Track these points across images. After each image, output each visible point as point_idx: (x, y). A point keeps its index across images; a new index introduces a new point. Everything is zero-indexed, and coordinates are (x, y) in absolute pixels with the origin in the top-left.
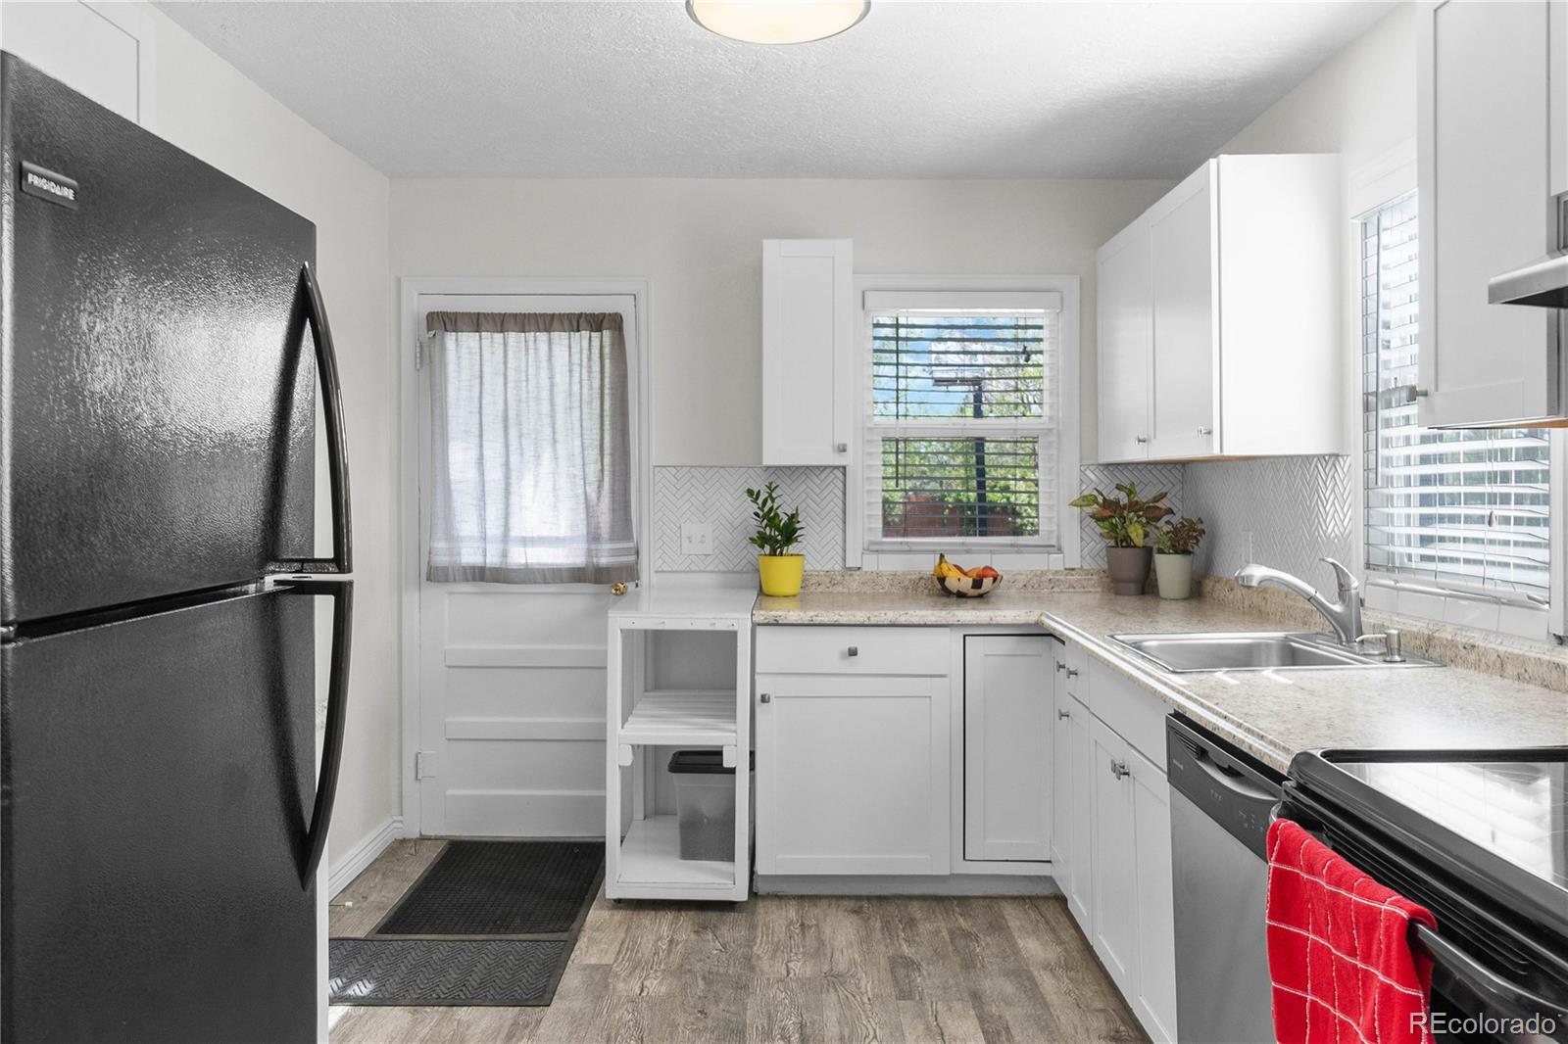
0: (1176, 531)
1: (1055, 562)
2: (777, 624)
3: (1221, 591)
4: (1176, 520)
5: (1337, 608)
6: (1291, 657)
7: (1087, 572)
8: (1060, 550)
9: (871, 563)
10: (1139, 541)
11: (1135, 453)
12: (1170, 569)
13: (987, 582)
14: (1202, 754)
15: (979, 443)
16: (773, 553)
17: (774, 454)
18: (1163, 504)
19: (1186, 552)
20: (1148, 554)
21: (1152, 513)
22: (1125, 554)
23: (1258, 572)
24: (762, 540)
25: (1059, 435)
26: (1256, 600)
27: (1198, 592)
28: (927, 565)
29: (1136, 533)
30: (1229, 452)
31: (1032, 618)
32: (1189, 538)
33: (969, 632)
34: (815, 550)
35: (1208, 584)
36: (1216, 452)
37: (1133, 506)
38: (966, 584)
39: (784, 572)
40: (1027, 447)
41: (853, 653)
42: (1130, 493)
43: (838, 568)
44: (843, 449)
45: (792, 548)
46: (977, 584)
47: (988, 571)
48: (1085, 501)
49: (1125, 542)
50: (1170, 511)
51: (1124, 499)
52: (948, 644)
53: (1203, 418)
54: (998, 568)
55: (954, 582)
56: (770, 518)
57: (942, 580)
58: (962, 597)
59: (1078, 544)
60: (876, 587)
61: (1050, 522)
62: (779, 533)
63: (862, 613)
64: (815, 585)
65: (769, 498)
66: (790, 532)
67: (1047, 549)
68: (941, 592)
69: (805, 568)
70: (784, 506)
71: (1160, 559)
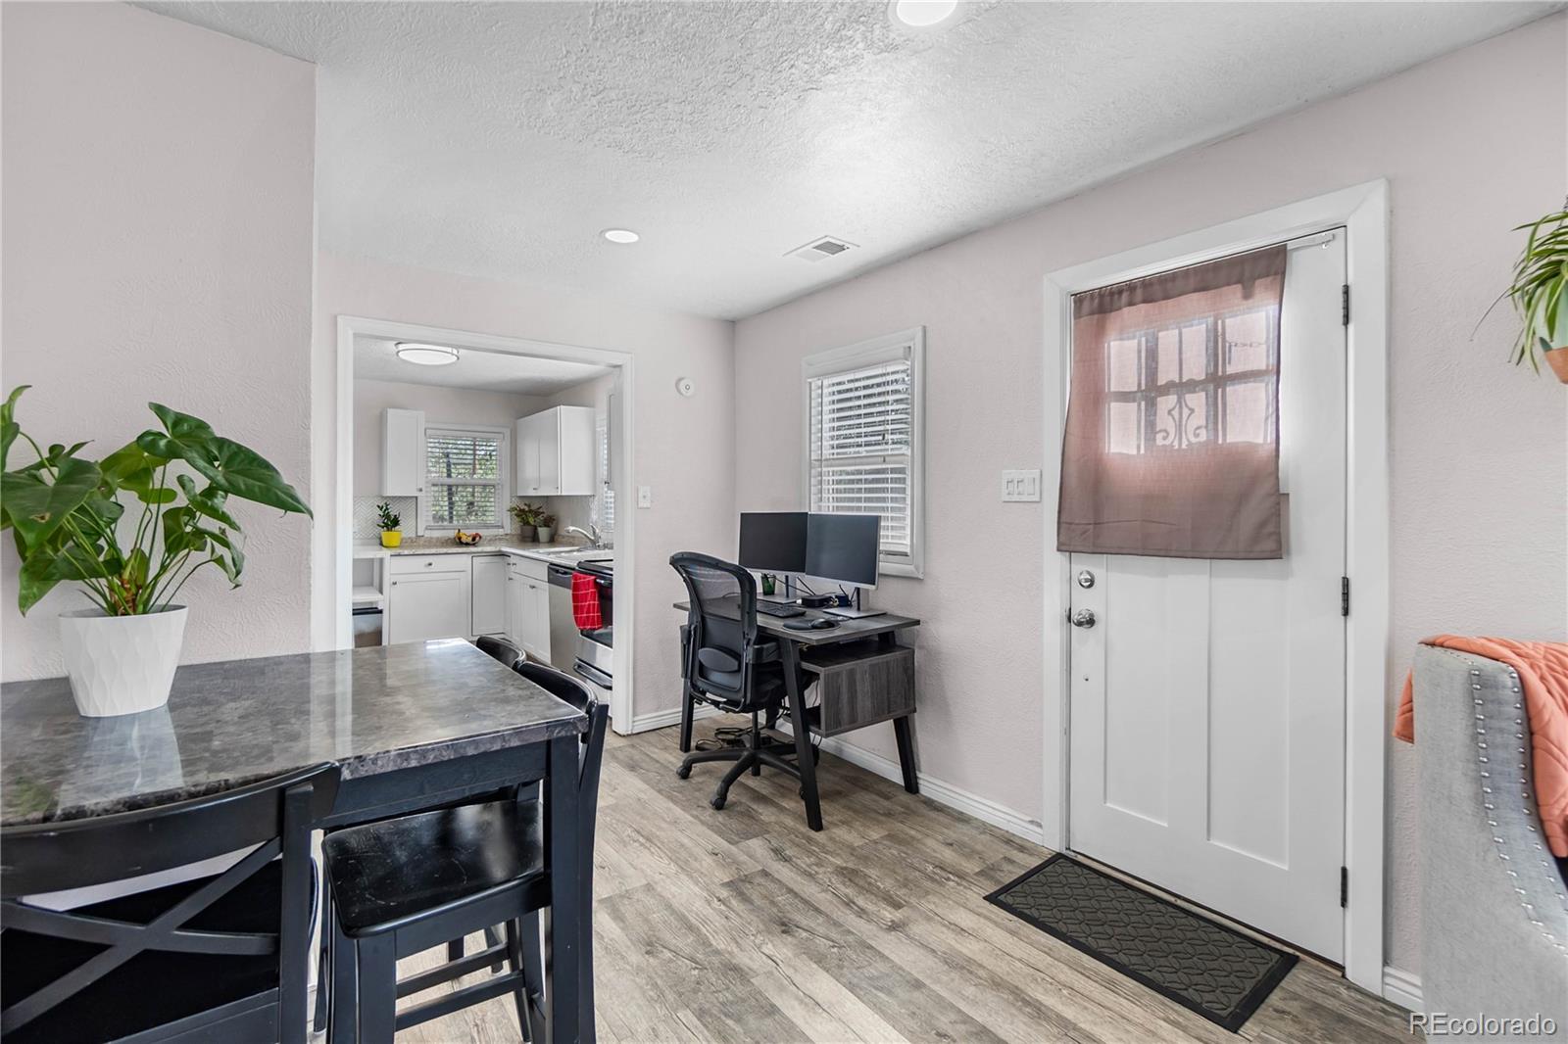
0: (545, 519)
1: (501, 531)
2: (399, 555)
3: (560, 539)
4: (545, 515)
5: (593, 538)
6: (578, 551)
7: (513, 535)
8: (503, 527)
9: (428, 534)
10: (532, 523)
11: (531, 493)
12: (543, 532)
13: (477, 539)
14: (557, 571)
16: (388, 530)
17: (390, 492)
18: (541, 510)
19: (548, 526)
20: (535, 528)
21: (537, 514)
22: (527, 528)
23: (571, 528)
24: (386, 525)
25: (502, 486)
26: (571, 540)
27: (552, 540)
28: (452, 534)
29: (531, 520)
30: (563, 494)
31: (497, 549)
32: (549, 522)
33: (474, 555)
34: (405, 529)
35: (556, 537)
36: (559, 494)
37: (530, 511)
38: (470, 541)
39: (392, 537)
41: (430, 564)
42: (529, 506)
43: (414, 536)
44: (421, 490)
45: (397, 528)
46: (474, 539)
47: (477, 534)
48: (512, 510)
49: (528, 523)
50: (543, 513)
51: (527, 509)
52: (467, 559)
53: (555, 482)
54: (481, 535)
55: (464, 540)
56: (387, 516)
57: (460, 538)
58: (467, 544)
59: (509, 525)
60: (430, 543)
61: (499, 518)
62: (391, 522)
63: (433, 551)
64: (405, 543)
65: (387, 509)
66: (396, 522)
67: (498, 527)
68: (459, 542)
69: (404, 535)
70: (393, 513)
71: (539, 529)
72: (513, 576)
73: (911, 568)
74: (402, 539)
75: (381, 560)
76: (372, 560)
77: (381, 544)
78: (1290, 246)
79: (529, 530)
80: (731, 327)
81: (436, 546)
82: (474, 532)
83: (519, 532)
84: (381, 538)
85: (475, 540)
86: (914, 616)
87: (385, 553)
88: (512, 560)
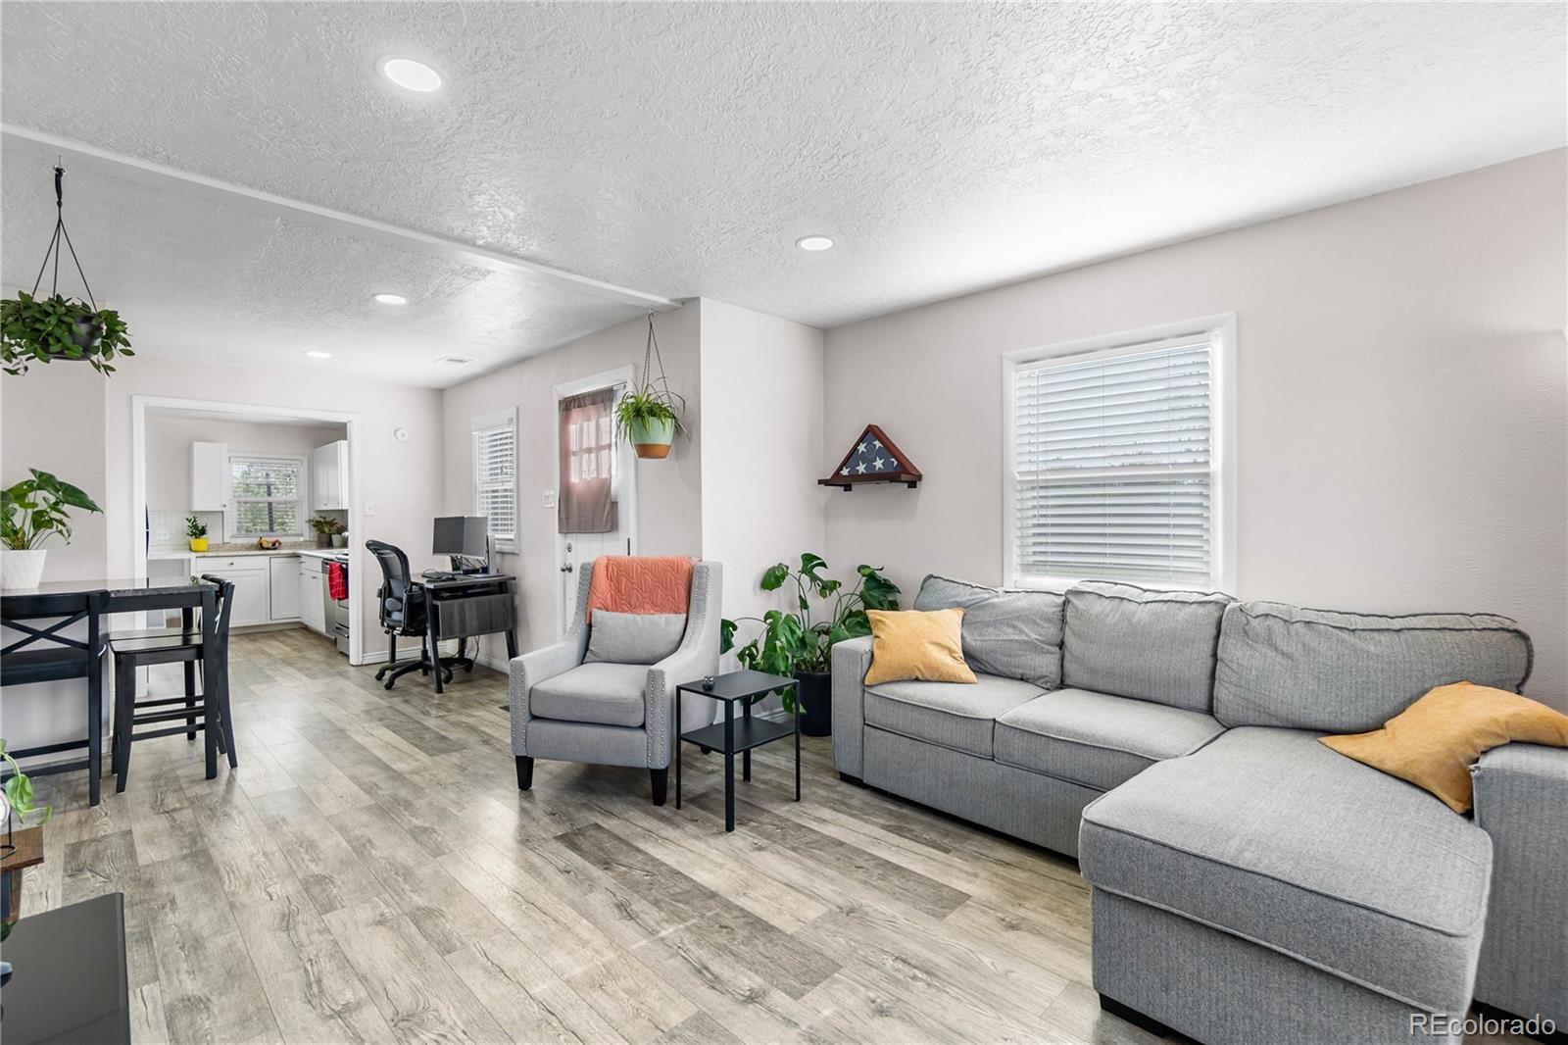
0: (338, 528)
1: (302, 539)
2: (204, 557)
4: (338, 525)
7: (312, 539)
8: (302, 535)
9: (233, 541)
10: (327, 532)
11: (324, 508)
12: (336, 538)
13: (277, 545)
14: (328, 564)
15: (270, 504)
16: (196, 538)
17: (196, 508)
18: (332, 521)
19: (340, 534)
20: (330, 535)
21: (331, 524)
22: (323, 535)
24: (195, 534)
25: (302, 502)
27: (345, 545)
28: (255, 541)
29: (326, 530)
31: (293, 552)
32: (341, 530)
33: (272, 557)
34: (212, 537)
37: (325, 522)
38: (270, 545)
39: (200, 543)
40: (291, 505)
41: (232, 563)
42: (324, 518)
43: (220, 542)
44: (225, 506)
45: (204, 536)
46: (274, 544)
47: (277, 541)
48: (310, 521)
49: (323, 532)
50: (336, 522)
51: (322, 520)
52: (266, 560)
53: (337, 500)
54: (282, 540)
55: (265, 545)
56: (195, 527)
57: (261, 544)
58: (268, 549)
59: (308, 533)
60: (235, 547)
61: (300, 528)
62: (199, 532)
63: (235, 553)
64: (210, 548)
65: (195, 521)
66: (203, 532)
67: (298, 535)
68: (261, 547)
69: (210, 542)
70: (200, 523)
71: (333, 536)
72: (304, 571)
73: (513, 547)
74: (209, 546)
75: (190, 560)
76: (183, 560)
77: (191, 549)
78: (615, 388)
79: (325, 538)
80: (440, 394)
81: (241, 550)
82: (274, 539)
83: (317, 539)
84: (190, 545)
85: (274, 546)
86: (512, 576)
87: (193, 556)
88: (303, 559)
